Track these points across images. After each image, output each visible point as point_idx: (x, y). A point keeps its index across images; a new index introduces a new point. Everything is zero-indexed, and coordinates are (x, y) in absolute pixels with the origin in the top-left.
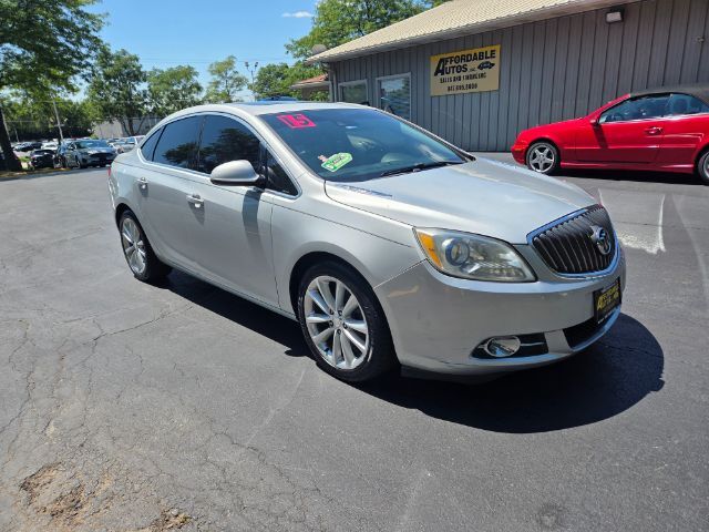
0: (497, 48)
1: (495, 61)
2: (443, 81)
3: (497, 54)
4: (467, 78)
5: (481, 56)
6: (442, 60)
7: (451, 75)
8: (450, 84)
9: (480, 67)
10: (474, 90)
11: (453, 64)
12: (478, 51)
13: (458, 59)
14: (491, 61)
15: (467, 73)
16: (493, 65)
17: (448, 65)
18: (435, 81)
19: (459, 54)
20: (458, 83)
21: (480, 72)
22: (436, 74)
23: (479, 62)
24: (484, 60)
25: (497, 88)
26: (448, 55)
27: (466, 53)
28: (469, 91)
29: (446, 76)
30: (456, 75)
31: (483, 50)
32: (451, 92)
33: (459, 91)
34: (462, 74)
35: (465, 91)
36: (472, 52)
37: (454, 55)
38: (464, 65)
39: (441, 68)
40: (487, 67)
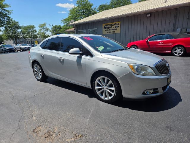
0: (120, 22)
1: (119, 26)
3: (120, 24)
5: (116, 24)
6: (105, 25)
7: (108, 29)
9: (115, 27)
10: (114, 33)
11: (109, 26)
12: (115, 23)
13: (111, 25)
14: (118, 25)
15: (112, 29)
16: (119, 27)
17: (107, 26)
19: (110, 24)
20: (110, 31)
21: (115, 28)
22: (104, 29)
23: (115, 26)
24: (116, 25)
25: (119, 32)
26: (107, 24)
27: (112, 23)
31: (116, 23)
32: (108, 33)
33: (110, 33)
34: (111, 29)
35: (112, 33)
36: (113, 23)
37: (109, 24)
38: (111, 27)
39: (105, 27)
40: (117, 27)
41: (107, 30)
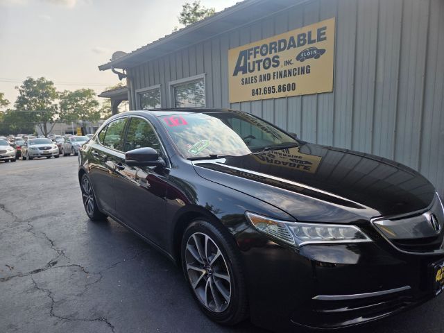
0: (330, 24)
1: (327, 45)
2: (245, 82)
3: (330, 33)
4: (281, 75)
5: (302, 40)
6: (242, 54)
7: (256, 73)
8: (255, 86)
9: (299, 58)
10: (291, 93)
11: (259, 57)
12: (295, 33)
13: (272, 47)
14: (319, 46)
15: (278, 69)
16: (322, 51)
17: (252, 60)
18: (235, 81)
19: (267, 41)
20: (267, 84)
22: (235, 74)
23: (298, 50)
24: (307, 46)
26: (253, 45)
27: (276, 39)
28: (282, 94)
29: (249, 75)
30: (263, 72)
31: (305, 30)
32: (256, 97)
33: (268, 96)
34: (271, 70)
35: (277, 95)
36: (287, 36)
37: (260, 43)
38: (274, 57)
39: (242, 65)
40: (311, 57)
41: (253, 80)
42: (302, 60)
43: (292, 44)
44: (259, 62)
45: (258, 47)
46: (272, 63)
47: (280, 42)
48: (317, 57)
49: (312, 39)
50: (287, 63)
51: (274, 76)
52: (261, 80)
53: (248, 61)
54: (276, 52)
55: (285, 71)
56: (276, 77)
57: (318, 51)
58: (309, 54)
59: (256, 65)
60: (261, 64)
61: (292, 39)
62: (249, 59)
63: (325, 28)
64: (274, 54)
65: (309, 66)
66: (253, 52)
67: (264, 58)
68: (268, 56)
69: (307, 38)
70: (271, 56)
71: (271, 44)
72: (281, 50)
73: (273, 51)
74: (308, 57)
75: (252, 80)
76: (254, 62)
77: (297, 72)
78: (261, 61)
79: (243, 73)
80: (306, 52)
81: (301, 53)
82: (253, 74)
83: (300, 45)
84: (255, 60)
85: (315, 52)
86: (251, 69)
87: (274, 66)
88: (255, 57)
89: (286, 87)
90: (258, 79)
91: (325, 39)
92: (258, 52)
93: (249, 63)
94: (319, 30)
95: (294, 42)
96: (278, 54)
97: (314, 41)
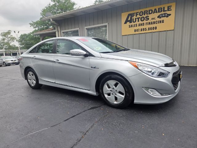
0: (173, 4)
2: (131, 26)
3: (173, 8)
4: (149, 24)
6: (129, 15)
7: (137, 23)
8: (136, 28)
9: (159, 17)
10: (154, 30)
14: (168, 12)
15: (149, 21)
16: (170, 15)
17: (135, 17)
18: (125, 26)
19: (143, 10)
20: (142, 27)
21: (159, 20)
22: (125, 23)
23: (159, 14)
24: (163, 13)
26: (135, 12)
27: (148, 9)
28: (150, 31)
29: (133, 23)
30: (140, 22)
31: (162, 6)
32: (137, 33)
33: (143, 32)
34: (145, 22)
35: (147, 31)
36: (153, 8)
37: (139, 11)
38: (146, 17)
39: (129, 19)
40: (164, 16)
42: (160, 18)
43: (155, 11)
44: (138, 18)
45: (138, 12)
46: (145, 19)
47: (149, 10)
48: (167, 17)
49: (165, 10)
50: (153, 19)
51: (146, 24)
52: (139, 26)
53: (133, 18)
54: (147, 14)
55: (152, 22)
56: (147, 24)
57: (168, 14)
58: (163, 15)
59: (137, 20)
60: (140, 19)
61: (155, 9)
62: (133, 17)
63: (171, 6)
64: (146, 15)
65: (163, 20)
66: (135, 14)
67: (141, 17)
68: (143, 16)
69: (163, 9)
70: (145, 16)
71: (145, 11)
72: (150, 14)
73: (146, 14)
74: (163, 17)
75: (135, 26)
76: (136, 19)
77: (158, 22)
78: (140, 18)
79: (130, 23)
80: (162, 15)
81: (159, 15)
82: (135, 23)
83: (159, 12)
84: (136, 17)
85: (166, 15)
86: (134, 21)
87: (146, 20)
88: (136, 16)
89: (152, 28)
90: (138, 25)
91: (171, 10)
92: (138, 14)
93: (133, 19)
94: (168, 7)
95: (156, 11)
96: (148, 15)
97: (166, 11)
